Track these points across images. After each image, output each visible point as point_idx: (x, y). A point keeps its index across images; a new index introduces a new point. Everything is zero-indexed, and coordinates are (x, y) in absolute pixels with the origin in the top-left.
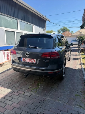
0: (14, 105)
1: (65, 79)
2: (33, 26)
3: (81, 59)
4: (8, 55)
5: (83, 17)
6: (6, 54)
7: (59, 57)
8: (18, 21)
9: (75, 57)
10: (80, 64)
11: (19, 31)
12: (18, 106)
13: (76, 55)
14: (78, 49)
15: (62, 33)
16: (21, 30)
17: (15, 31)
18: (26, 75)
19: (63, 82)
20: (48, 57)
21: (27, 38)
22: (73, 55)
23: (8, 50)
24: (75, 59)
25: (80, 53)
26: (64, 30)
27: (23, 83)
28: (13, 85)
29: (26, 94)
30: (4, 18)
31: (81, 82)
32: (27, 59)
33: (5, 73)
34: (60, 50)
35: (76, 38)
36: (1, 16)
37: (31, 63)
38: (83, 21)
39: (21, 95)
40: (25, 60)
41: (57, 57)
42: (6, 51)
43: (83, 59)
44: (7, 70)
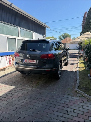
0: (20, 95)
1: (61, 79)
2: (33, 33)
3: (78, 63)
4: (10, 60)
5: (82, 24)
6: (8, 59)
7: (54, 58)
8: (19, 28)
9: (73, 62)
10: (77, 68)
11: (20, 38)
12: (23, 96)
13: (74, 61)
14: (78, 55)
15: (63, 39)
16: (21, 37)
17: (16, 38)
18: (28, 73)
19: (59, 80)
20: (46, 58)
21: (27, 44)
22: (72, 61)
23: (9, 56)
24: (73, 64)
25: (79, 59)
26: (65, 36)
27: (25, 82)
28: (17, 84)
29: (28, 89)
30: (6, 26)
31: (74, 80)
32: (28, 60)
33: (9, 75)
34: (57, 53)
35: (77, 44)
36: (4, 24)
37: (32, 64)
38: (82, 27)
39: (24, 90)
40: (27, 61)
41: (53, 58)
42: (9, 57)
43: (80, 64)
44: (10, 73)
